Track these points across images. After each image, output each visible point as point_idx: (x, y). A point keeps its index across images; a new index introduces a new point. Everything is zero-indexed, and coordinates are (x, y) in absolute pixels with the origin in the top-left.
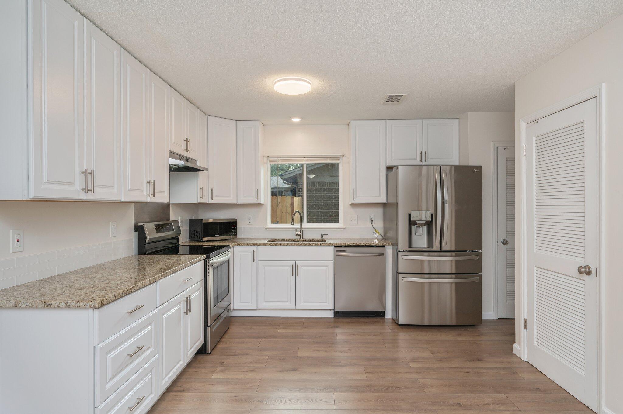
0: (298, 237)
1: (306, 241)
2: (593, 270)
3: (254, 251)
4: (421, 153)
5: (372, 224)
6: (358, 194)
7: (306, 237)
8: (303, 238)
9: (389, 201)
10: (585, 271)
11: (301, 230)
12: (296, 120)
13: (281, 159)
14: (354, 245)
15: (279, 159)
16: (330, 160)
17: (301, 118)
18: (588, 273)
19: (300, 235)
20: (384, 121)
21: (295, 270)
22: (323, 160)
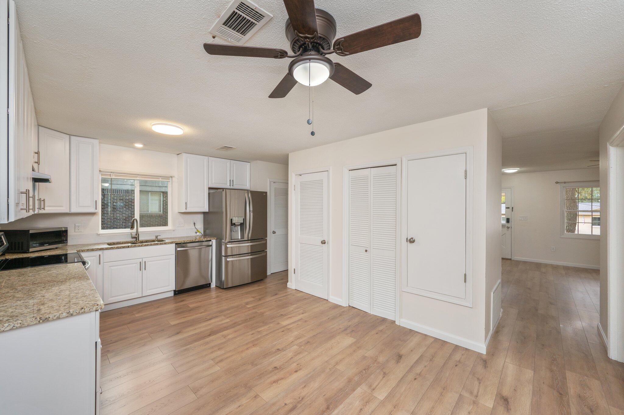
0: (134, 240)
1: (142, 242)
2: (326, 242)
3: (100, 255)
4: (230, 180)
5: (195, 226)
6: (188, 206)
7: (141, 238)
8: (138, 240)
9: (210, 210)
10: (323, 242)
11: (137, 233)
12: (139, 145)
13: (114, 174)
14: (191, 241)
15: (112, 174)
16: (162, 179)
17: (144, 145)
18: (325, 243)
19: (136, 238)
20: (207, 157)
21: (142, 266)
22: (152, 178)
